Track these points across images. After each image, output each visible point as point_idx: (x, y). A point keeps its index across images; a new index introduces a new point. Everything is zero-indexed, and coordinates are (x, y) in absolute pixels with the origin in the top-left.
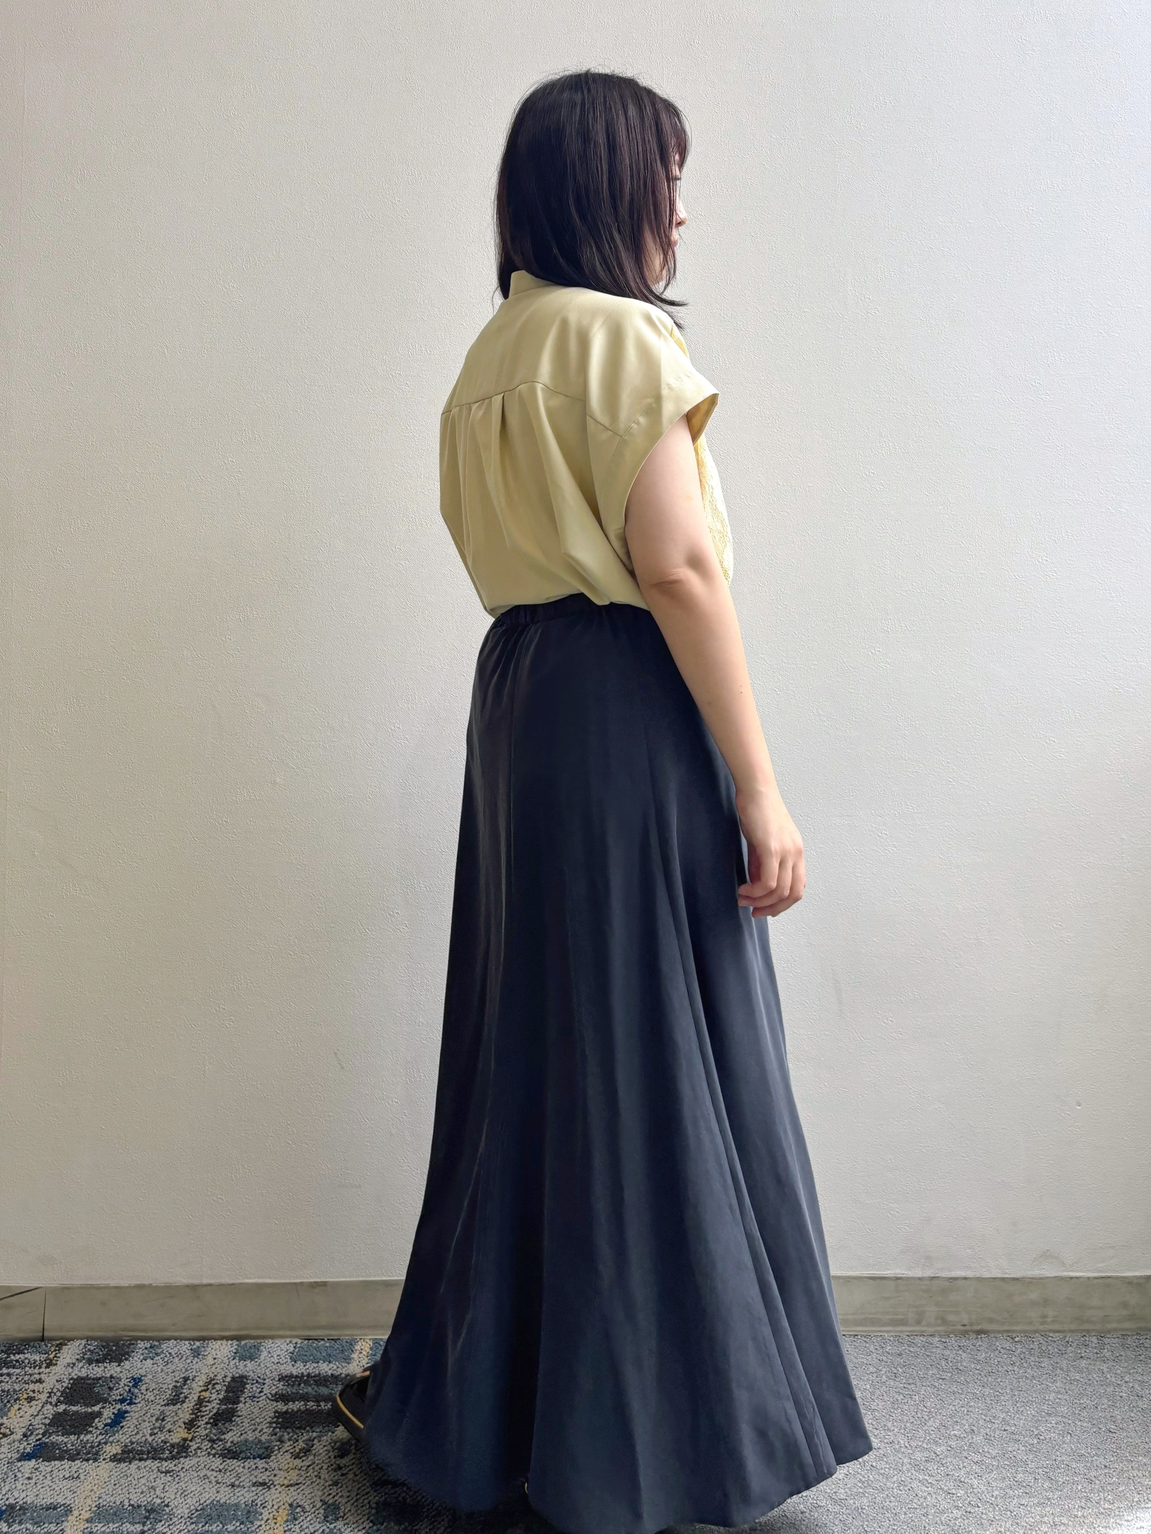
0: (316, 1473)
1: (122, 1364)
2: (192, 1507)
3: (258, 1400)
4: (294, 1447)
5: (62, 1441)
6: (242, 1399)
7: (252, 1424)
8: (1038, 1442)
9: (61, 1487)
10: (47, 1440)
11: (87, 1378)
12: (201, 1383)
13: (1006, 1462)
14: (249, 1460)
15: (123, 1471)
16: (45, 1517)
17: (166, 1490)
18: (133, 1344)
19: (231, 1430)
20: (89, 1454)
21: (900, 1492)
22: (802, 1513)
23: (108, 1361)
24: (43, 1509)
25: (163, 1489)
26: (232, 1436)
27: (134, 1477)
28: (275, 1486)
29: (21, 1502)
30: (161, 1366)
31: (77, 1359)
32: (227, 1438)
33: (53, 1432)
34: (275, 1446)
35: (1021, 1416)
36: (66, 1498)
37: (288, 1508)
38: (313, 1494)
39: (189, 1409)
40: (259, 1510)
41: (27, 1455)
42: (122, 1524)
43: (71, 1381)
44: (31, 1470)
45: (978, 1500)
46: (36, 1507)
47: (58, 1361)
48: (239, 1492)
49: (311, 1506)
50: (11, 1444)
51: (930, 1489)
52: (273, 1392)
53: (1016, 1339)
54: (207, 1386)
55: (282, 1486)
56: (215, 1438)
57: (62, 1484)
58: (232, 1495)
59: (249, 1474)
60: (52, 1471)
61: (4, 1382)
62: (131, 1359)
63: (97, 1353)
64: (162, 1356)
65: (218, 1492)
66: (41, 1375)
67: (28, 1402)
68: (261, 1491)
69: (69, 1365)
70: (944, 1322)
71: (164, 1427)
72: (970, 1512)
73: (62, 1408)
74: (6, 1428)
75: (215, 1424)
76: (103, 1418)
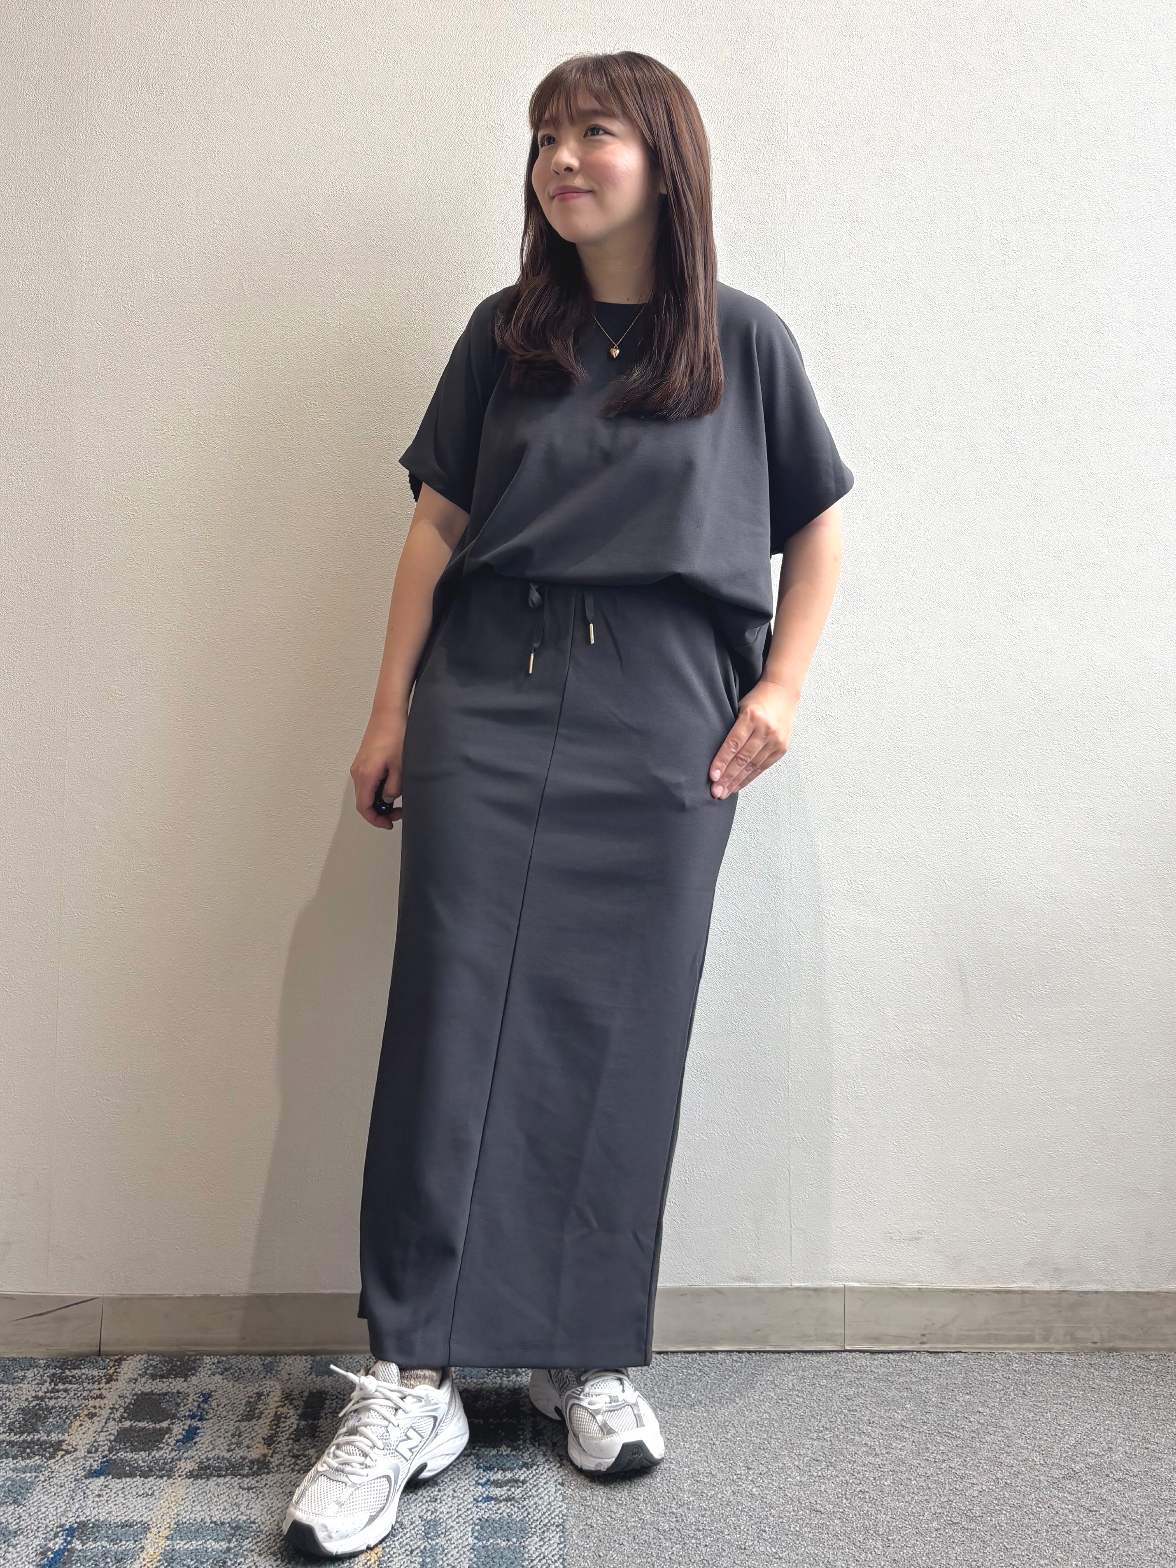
1: (189, 1379)
5: (132, 1458)
6: (322, 1414)
9: (135, 1504)
10: (116, 1457)
11: (152, 1393)
12: (277, 1399)
13: (1150, 1481)
15: (201, 1487)
16: (122, 1535)
17: (250, 1506)
18: (199, 1359)
20: (163, 1470)
21: (1040, 1510)
22: (936, 1530)
23: (173, 1377)
24: (119, 1526)
25: (247, 1506)
27: (214, 1494)
29: (93, 1520)
30: (232, 1381)
31: (140, 1375)
36: (142, 1515)
38: (411, 1510)
39: (267, 1425)
41: (96, 1471)
42: (206, 1541)
43: (135, 1397)
44: (98, 1489)
45: (1123, 1518)
46: (110, 1525)
47: (117, 1376)
49: (410, 1523)
50: (76, 1461)
53: (1151, 1357)
54: (284, 1402)
56: (299, 1453)
57: (136, 1501)
60: (123, 1488)
61: (60, 1397)
62: (198, 1374)
63: (160, 1368)
64: (232, 1371)
66: (102, 1391)
67: (89, 1418)
69: (130, 1380)
70: (1074, 1339)
71: (241, 1443)
72: (1115, 1530)
73: (127, 1424)
74: (68, 1444)
75: (296, 1441)
76: (174, 1434)
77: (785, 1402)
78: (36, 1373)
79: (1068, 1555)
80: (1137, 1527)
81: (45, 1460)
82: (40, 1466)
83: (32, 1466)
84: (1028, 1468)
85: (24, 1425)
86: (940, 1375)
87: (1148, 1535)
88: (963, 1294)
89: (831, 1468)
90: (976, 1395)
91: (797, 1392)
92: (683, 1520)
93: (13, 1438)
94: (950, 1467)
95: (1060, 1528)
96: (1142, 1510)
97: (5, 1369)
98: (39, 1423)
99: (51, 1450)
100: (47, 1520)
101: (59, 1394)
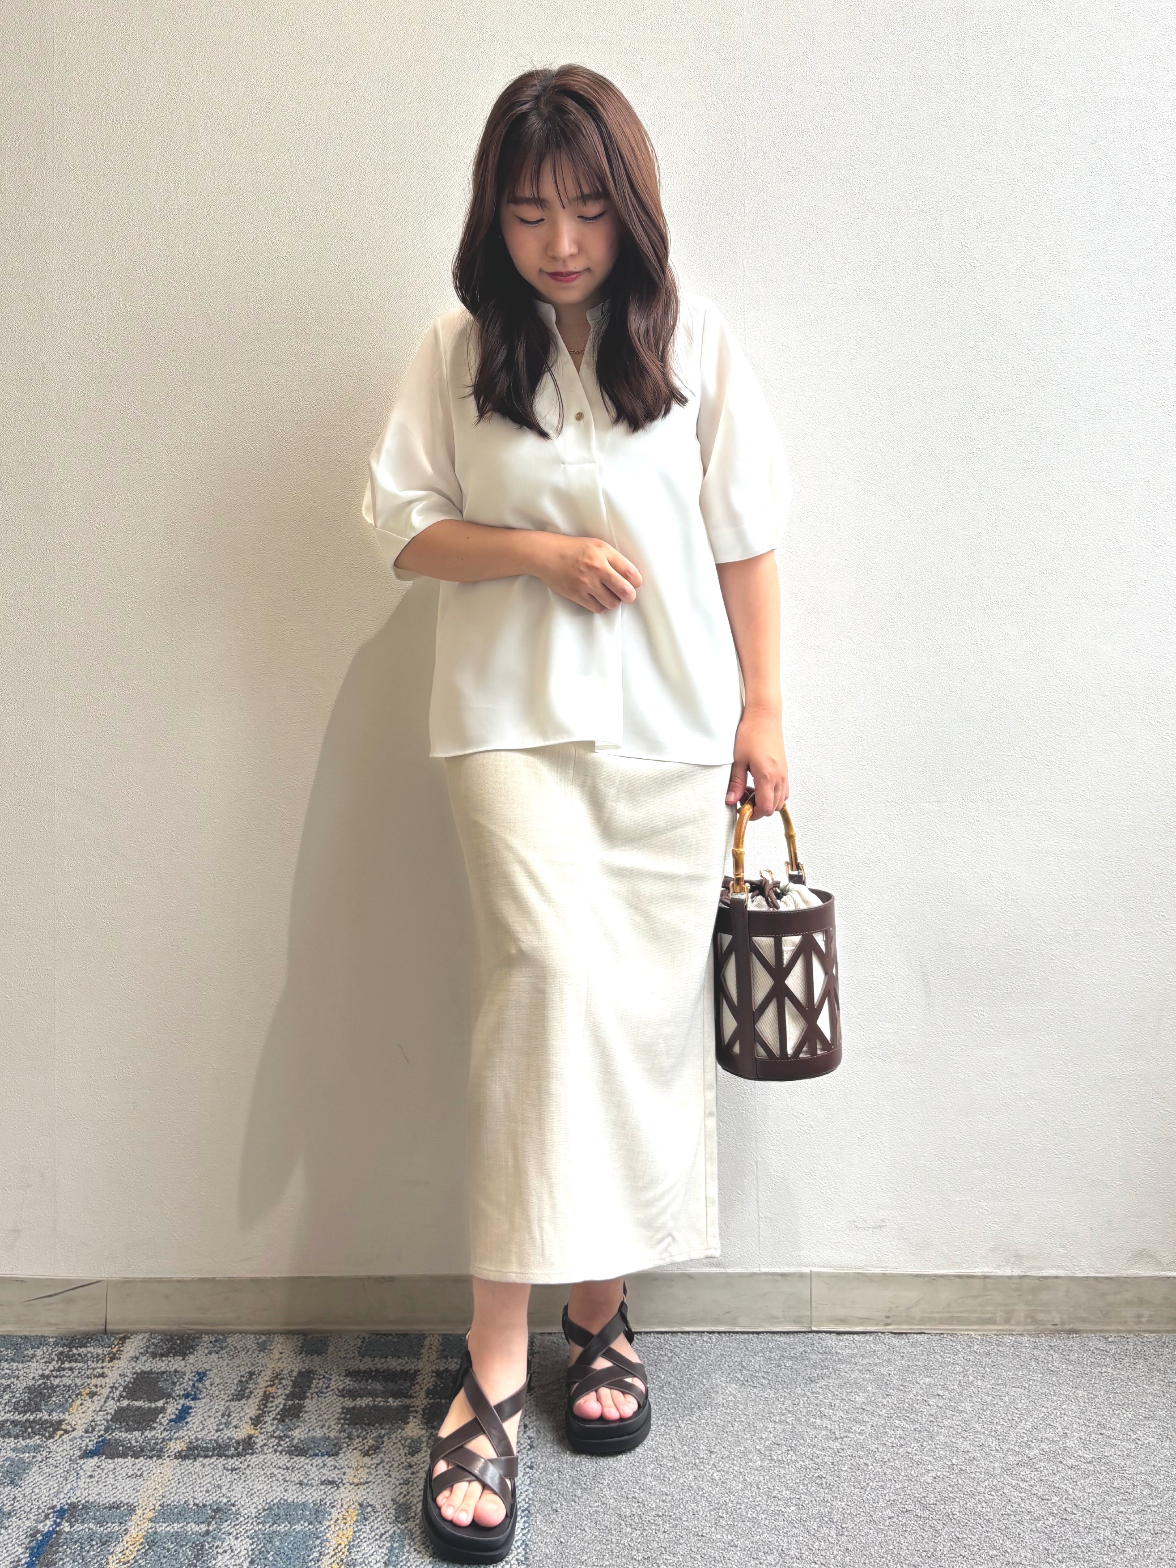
0: (386, 1472)
1: (187, 1358)
2: (260, 1507)
3: (325, 1395)
4: (364, 1444)
5: (126, 1438)
6: (308, 1394)
7: (320, 1421)
8: (1136, 1447)
9: (124, 1485)
10: (110, 1437)
11: (151, 1372)
12: (267, 1378)
13: (1103, 1468)
14: (317, 1458)
15: (188, 1468)
16: (108, 1517)
17: (232, 1489)
18: (198, 1338)
19: (299, 1426)
20: (154, 1451)
21: (992, 1497)
22: (890, 1518)
23: (171, 1355)
24: (106, 1507)
25: (229, 1487)
26: (300, 1433)
27: (198, 1476)
28: (344, 1484)
29: (83, 1501)
30: (227, 1360)
31: (141, 1353)
32: (295, 1435)
33: (116, 1428)
34: (344, 1443)
36: (129, 1497)
37: (358, 1507)
38: (384, 1494)
39: (256, 1404)
40: (328, 1509)
41: (90, 1452)
42: (187, 1524)
43: (135, 1376)
44: (91, 1469)
45: (1074, 1507)
46: (99, 1506)
47: (120, 1354)
48: (307, 1490)
49: (382, 1506)
50: (73, 1441)
51: (1023, 1494)
52: (340, 1388)
53: (1110, 1339)
54: (273, 1381)
55: (351, 1484)
56: (282, 1434)
57: (125, 1482)
58: (300, 1494)
59: (317, 1473)
60: (115, 1469)
61: (64, 1376)
62: (195, 1352)
63: (161, 1346)
64: (228, 1350)
65: (286, 1491)
66: (105, 1370)
67: (90, 1397)
68: (330, 1490)
69: (132, 1358)
70: (1035, 1321)
71: (230, 1423)
72: (1066, 1519)
73: (125, 1403)
74: (68, 1424)
75: (282, 1420)
76: (167, 1414)
77: (751, 1383)
78: (45, 1351)
79: (1019, 1545)
80: (1088, 1516)
81: (45, 1440)
82: (40, 1446)
83: (31, 1446)
84: (984, 1454)
85: (28, 1404)
86: (903, 1356)
87: (1099, 1525)
88: (927, 1279)
89: (791, 1453)
90: (937, 1377)
91: (763, 1374)
92: (644, 1505)
93: (17, 1417)
94: (907, 1452)
95: (1012, 1517)
96: (1093, 1499)
97: (16, 1347)
98: (42, 1402)
99: (51, 1429)
100: (40, 1502)
101: (62, 1373)
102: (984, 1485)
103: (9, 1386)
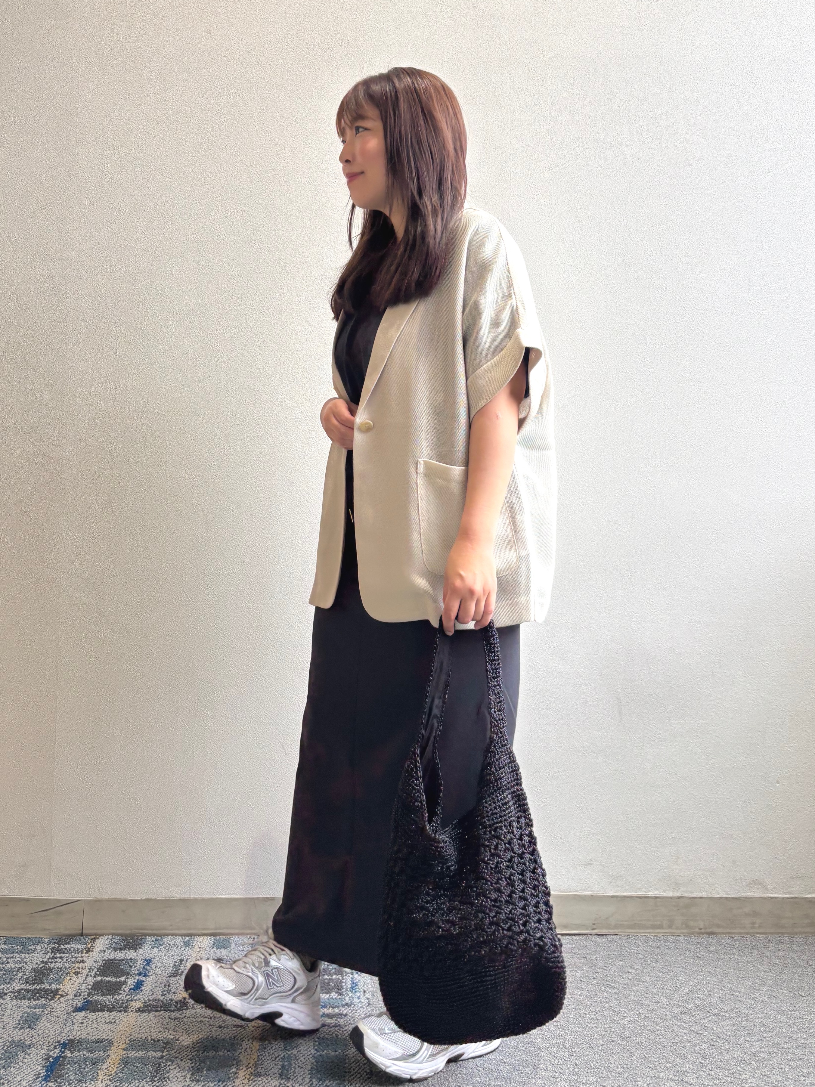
1: (137, 951)
2: (194, 1041)
5: (102, 999)
9: (104, 1028)
10: (92, 999)
11: (115, 959)
13: (735, 1015)
15: (145, 1018)
16: (95, 1047)
18: (143, 938)
20: (122, 1007)
23: (128, 949)
24: (93, 1042)
25: (174, 1030)
27: (153, 1022)
29: (78, 1038)
30: (164, 952)
31: (107, 948)
33: (95, 994)
35: (742, 987)
36: (108, 1035)
37: (259, 1041)
40: (239, 1042)
41: (79, 1008)
42: (148, 1052)
43: (104, 962)
44: (82, 1018)
45: (718, 1038)
46: (88, 1041)
47: (93, 949)
48: (224, 1031)
50: (67, 1002)
53: (735, 938)
55: (253, 1027)
57: (104, 1026)
58: (220, 1032)
60: (97, 1018)
61: (57, 962)
62: (143, 947)
63: (120, 944)
64: (164, 946)
65: (210, 1031)
66: (83, 958)
67: (76, 975)
68: (239, 1030)
69: (101, 951)
70: (687, 927)
71: (170, 991)
72: (713, 1045)
73: (99, 978)
74: (63, 991)
76: (128, 985)
78: (43, 947)
79: (684, 1061)
80: (726, 1044)
81: (48, 1001)
82: (45, 1004)
83: (40, 1005)
84: (659, 1007)
85: (35, 979)
86: (604, 949)
87: (734, 1049)
88: (619, 899)
93: (29, 987)
94: (611, 1006)
95: (679, 1044)
96: (730, 1033)
97: (23, 944)
98: (44, 978)
99: (52, 995)
100: (50, 1038)
101: (57, 960)
102: (660, 1025)
103: (20, 968)
